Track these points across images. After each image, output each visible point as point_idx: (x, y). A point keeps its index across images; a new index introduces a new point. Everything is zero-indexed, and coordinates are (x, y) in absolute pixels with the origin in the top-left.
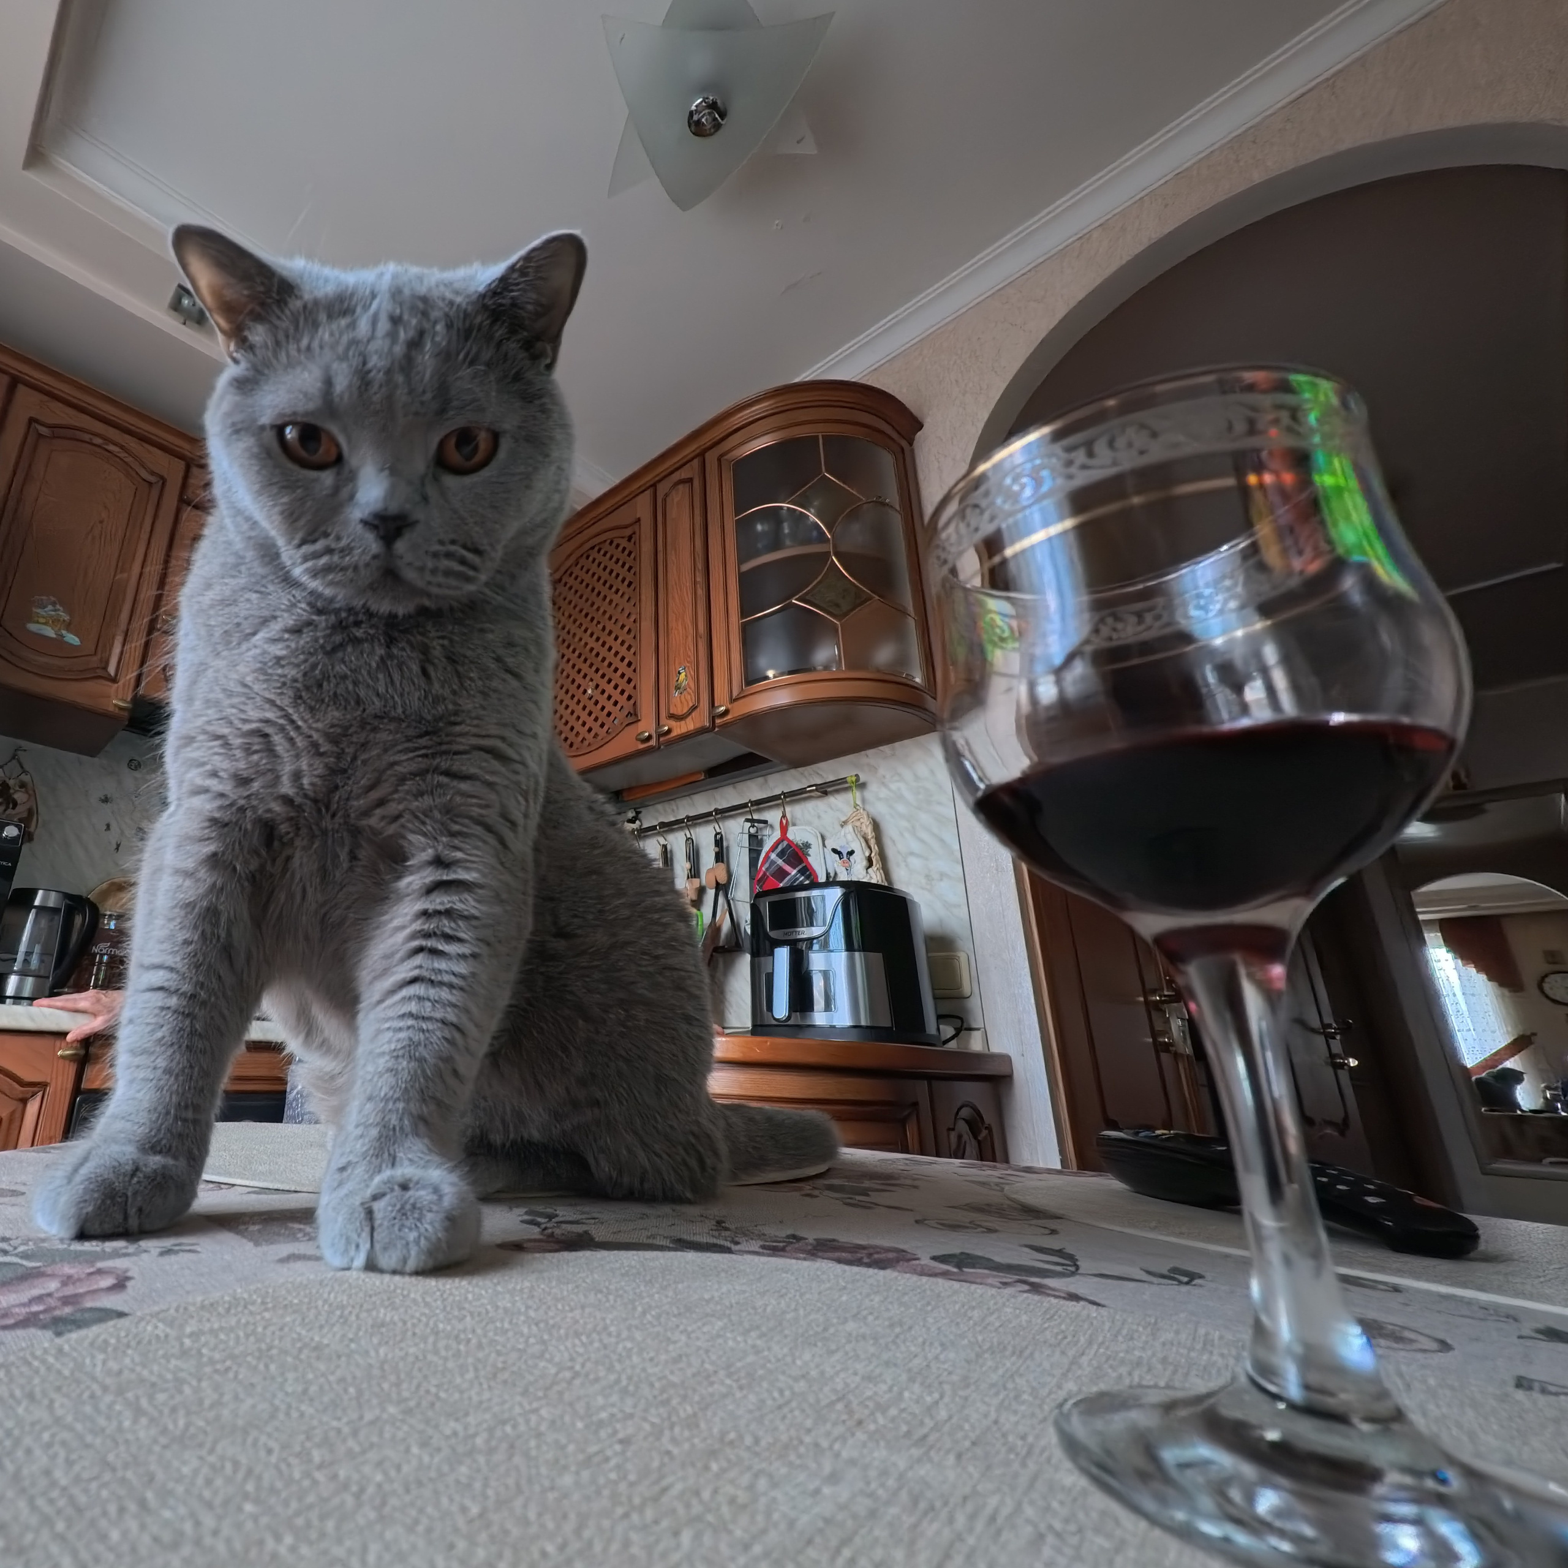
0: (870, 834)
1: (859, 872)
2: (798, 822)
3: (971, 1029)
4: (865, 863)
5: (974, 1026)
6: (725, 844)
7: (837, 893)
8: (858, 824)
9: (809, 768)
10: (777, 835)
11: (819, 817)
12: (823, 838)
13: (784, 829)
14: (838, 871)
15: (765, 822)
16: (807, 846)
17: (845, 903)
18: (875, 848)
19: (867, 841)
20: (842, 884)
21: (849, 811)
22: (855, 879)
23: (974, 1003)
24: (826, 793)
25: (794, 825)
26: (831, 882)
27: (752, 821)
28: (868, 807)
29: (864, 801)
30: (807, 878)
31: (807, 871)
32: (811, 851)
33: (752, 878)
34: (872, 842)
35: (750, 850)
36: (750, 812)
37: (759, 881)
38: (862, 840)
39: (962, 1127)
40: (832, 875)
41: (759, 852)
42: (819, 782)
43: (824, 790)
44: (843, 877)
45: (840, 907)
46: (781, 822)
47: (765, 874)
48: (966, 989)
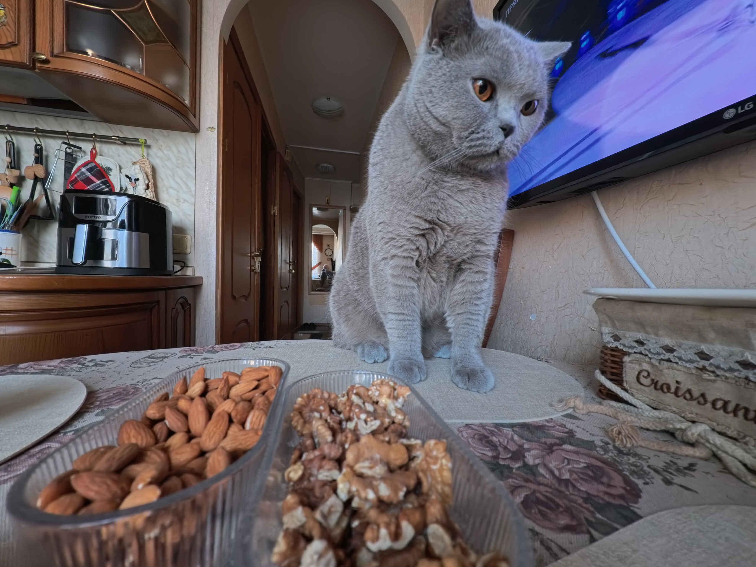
0: (150, 173)
1: (140, 191)
2: (104, 154)
3: (188, 267)
4: (145, 187)
5: (189, 265)
6: (44, 153)
7: (126, 200)
8: (143, 166)
9: (114, 126)
10: (88, 158)
11: (119, 156)
12: (120, 168)
13: (93, 156)
14: (128, 187)
15: (80, 148)
16: (110, 169)
17: (130, 206)
18: (152, 181)
19: (147, 176)
20: (129, 196)
21: (138, 157)
22: (137, 194)
23: (190, 257)
24: (125, 144)
25: (101, 155)
26: (123, 193)
27: (68, 144)
28: (150, 159)
29: (148, 154)
30: (107, 187)
31: (107, 183)
32: (111, 173)
33: (66, 178)
34: (150, 177)
35: (66, 162)
36: (68, 139)
37: (71, 182)
38: (145, 175)
39: (179, 307)
40: (124, 188)
41: (73, 165)
42: (121, 135)
43: (124, 142)
44: (131, 191)
45: (126, 208)
46: (91, 152)
47: (76, 179)
48: (188, 250)
